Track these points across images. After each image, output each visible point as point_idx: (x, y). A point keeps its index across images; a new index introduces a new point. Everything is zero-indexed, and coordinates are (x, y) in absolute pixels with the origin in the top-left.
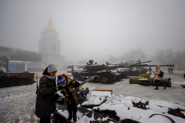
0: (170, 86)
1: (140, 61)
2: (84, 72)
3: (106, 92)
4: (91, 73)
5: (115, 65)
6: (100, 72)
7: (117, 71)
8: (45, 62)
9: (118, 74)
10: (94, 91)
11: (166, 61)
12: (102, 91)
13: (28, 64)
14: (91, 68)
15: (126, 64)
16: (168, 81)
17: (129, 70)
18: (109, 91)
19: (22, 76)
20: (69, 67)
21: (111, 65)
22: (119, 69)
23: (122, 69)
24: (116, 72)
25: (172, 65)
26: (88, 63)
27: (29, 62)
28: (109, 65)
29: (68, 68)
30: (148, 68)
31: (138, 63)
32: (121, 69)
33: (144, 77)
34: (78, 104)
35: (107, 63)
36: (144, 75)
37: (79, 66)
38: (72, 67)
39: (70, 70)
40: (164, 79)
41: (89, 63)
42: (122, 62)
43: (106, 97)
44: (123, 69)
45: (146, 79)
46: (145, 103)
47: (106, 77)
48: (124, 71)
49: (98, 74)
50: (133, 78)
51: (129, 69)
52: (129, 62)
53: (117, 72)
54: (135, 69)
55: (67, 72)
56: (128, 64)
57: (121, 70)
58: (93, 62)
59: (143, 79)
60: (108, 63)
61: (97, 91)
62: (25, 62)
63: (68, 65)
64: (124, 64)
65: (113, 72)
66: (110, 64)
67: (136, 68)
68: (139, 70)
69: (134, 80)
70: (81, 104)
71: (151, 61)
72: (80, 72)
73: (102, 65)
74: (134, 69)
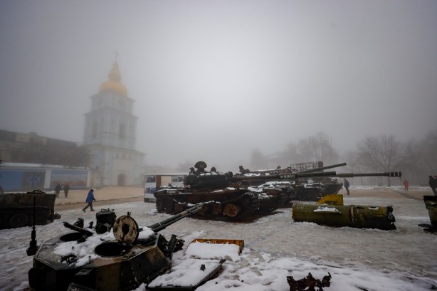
0: (393, 228)
1: (321, 164)
2: (182, 191)
3: (227, 244)
4: (200, 193)
5: (261, 173)
6: (221, 191)
7: (266, 188)
8: (97, 167)
9: (267, 196)
10: (197, 243)
11: (383, 163)
12: (219, 242)
13: (54, 172)
14: (200, 182)
15: (289, 170)
16: (388, 214)
17: (293, 185)
18: (234, 242)
19: (21, 201)
20: (151, 180)
21: (250, 175)
22: (271, 184)
23: (278, 183)
24: (261, 190)
25: (396, 174)
26: (192, 169)
27: (57, 166)
28: (246, 175)
29: (148, 181)
30: (340, 180)
31: (317, 167)
32: (274, 183)
33: (329, 203)
34: (140, 284)
35: (241, 168)
36: (327, 198)
37: (177, 178)
38: (158, 179)
39: (153, 185)
40: (377, 209)
41: (196, 169)
42: (279, 167)
43: (223, 261)
44: (280, 183)
45: (333, 210)
46: (321, 280)
47: (235, 203)
48: (280, 190)
49: (217, 197)
50: (302, 206)
51: (294, 183)
52: (295, 167)
53: (265, 191)
54: (310, 183)
55: (145, 192)
56: (294, 170)
57: (275, 185)
58: (205, 166)
59: (326, 209)
60: (245, 168)
61: (205, 244)
62: (45, 166)
63: (149, 174)
64: (284, 171)
65: (254, 192)
66: (248, 172)
67: (313, 180)
68: (318, 185)
69: (304, 213)
70: (148, 284)
71: (345, 164)
72: (173, 191)
73: (226, 174)
74: (307, 182)
